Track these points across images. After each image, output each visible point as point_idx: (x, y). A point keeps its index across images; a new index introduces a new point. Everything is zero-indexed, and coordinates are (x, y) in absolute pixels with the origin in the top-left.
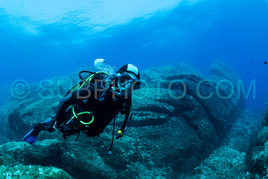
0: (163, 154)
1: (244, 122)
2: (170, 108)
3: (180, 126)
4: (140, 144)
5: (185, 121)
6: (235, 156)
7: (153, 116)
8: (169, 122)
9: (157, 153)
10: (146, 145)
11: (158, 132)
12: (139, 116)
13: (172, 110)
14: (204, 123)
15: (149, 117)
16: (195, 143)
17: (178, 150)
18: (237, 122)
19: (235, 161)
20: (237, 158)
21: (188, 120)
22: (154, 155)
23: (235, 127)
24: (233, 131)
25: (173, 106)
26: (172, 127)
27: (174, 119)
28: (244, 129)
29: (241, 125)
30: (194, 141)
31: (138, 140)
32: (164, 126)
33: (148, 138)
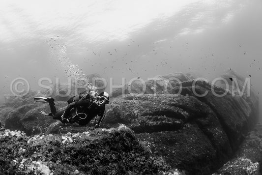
0: (179, 160)
1: (257, 135)
2: (185, 113)
3: (195, 133)
4: (155, 149)
5: (199, 128)
6: (249, 165)
7: (168, 121)
8: (184, 128)
9: (173, 158)
10: (161, 151)
11: (174, 137)
12: (154, 121)
13: (187, 116)
14: (218, 131)
15: (164, 122)
16: (210, 151)
17: (194, 157)
18: (250, 134)
19: (249, 169)
20: (251, 166)
21: (202, 127)
22: (170, 161)
23: (248, 139)
24: (246, 143)
25: (187, 112)
26: (187, 133)
27: (189, 125)
28: (257, 141)
29: (253, 137)
30: (209, 150)
31: (154, 145)
32: (179, 132)
33: (164, 143)
